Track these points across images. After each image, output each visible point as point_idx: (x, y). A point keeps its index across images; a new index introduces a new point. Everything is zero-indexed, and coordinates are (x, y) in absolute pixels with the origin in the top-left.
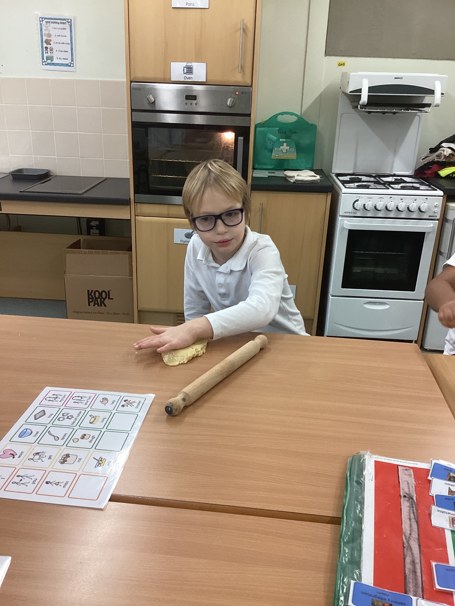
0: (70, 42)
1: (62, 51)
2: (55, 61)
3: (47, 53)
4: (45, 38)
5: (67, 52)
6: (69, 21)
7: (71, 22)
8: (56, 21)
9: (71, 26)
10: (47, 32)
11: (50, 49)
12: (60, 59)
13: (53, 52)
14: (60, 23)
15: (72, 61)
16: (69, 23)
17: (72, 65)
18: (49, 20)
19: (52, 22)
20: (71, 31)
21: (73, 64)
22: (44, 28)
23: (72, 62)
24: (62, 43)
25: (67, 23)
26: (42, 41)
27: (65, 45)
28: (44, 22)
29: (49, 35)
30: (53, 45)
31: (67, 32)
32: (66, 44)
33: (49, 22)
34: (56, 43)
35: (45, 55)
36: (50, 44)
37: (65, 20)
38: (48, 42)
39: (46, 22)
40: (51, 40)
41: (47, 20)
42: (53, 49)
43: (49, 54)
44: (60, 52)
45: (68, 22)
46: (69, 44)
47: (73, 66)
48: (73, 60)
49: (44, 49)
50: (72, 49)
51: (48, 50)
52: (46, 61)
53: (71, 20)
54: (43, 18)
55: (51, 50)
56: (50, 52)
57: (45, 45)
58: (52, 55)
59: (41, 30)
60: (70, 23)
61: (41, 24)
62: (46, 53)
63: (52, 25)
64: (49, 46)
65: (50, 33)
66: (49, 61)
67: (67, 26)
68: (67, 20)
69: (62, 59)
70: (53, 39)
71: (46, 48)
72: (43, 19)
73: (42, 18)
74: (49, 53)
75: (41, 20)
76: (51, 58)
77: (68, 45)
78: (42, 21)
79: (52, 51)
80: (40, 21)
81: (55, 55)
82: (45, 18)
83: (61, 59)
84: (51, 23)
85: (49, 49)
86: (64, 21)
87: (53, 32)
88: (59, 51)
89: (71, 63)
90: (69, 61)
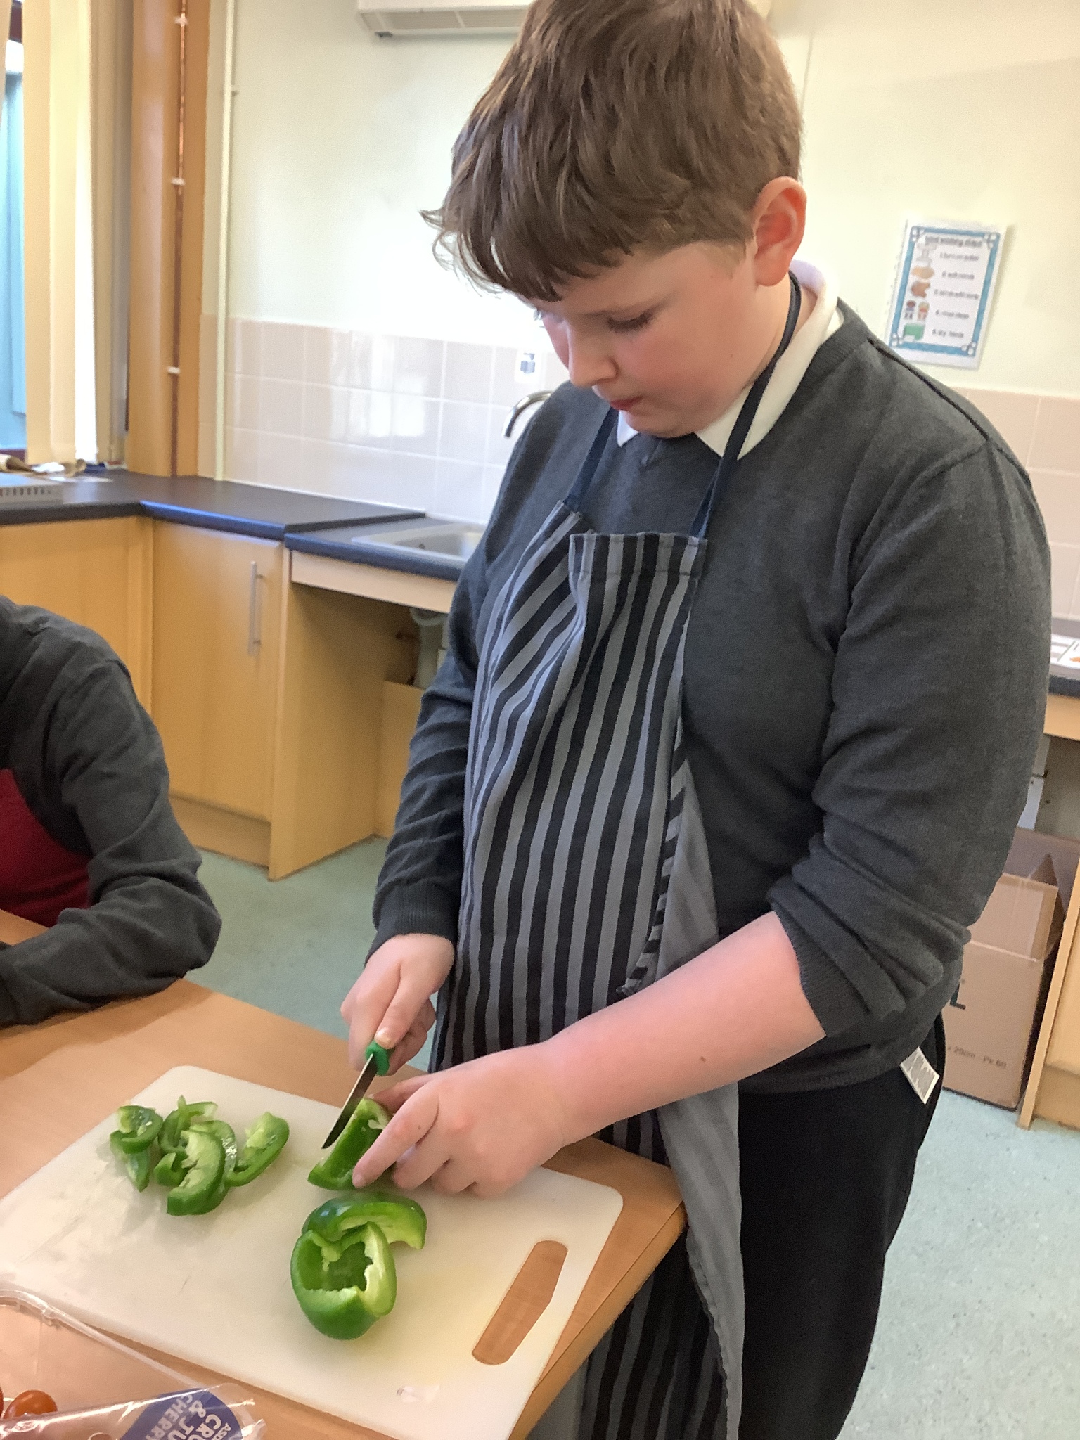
0: (980, 294)
1: (951, 315)
2: (927, 339)
3: (911, 316)
4: (912, 280)
5: (966, 316)
6: (993, 238)
7: (996, 243)
8: (955, 237)
9: (993, 253)
10: (923, 265)
11: (919, 306)
12: (940, 333)
13: (925, 316)
14: (964, 243)
15: (975, 339)
16: (991, 245)
17: (971, 352)
18: (935, 236)
19: (942, 240)
20: (991, 264)
21: (975, 349)
22: (917, 253)
23: (974, 345)
24: (957, 295)
25: (985, 244)
26: (903, 287)
27: (964, 299)
28: (922, 240)
29: (928, 273)
30: (931, 298)
31: (980, 269)
32: (969, 296)
33: (936, 240)
34: (942, 293)
35: (903, 322)
36: (924, 295)
37: (982, 235)
38: (919, 290)
39: (928, 240)
40: (928, 286)
41: (930, 235)
42: (928, 306)
43: (915, 320)
44: (946, 318)
45: (988, 241)
46: (976, 297)
47: (974, 355)
48: (978, 339)
49: (905, 306)
50: (981, 312)
51: (913, 310)
52: (900, 336)
53: (998, 236)
54: (922, 228)
55: (924, 310)
56: (919, 316)
57: (909, 296)
58: (920, 323)
59: (909, 259)
60: (994, 246)
61: (912, 245)
62: (906, 316)
63: (942, 248)
64: (919, 301)
65: (933, 266)
66: (910, 339)
67: (984, 252)
68: (986, 237)
69: (948, 333)
70: (936, 282)
71: (911, 304)
72: (921, 232)
73: (919, 229)
74: (915, 316)
75: (915, 232)
76: (919, 332)
77: (973, 300)
78: (918, 236)
79: (923, 314)
80: (912, 236)
81: (931, 322)
82: (928, 230)
83: (945, 333)
84: (940, 241)
85: (916, 309)
86: (978, 239)
87: (939, 266)
88: (945, 314)
89: (969, 347)
90: (967, 340)
